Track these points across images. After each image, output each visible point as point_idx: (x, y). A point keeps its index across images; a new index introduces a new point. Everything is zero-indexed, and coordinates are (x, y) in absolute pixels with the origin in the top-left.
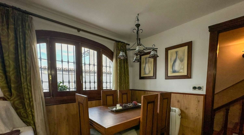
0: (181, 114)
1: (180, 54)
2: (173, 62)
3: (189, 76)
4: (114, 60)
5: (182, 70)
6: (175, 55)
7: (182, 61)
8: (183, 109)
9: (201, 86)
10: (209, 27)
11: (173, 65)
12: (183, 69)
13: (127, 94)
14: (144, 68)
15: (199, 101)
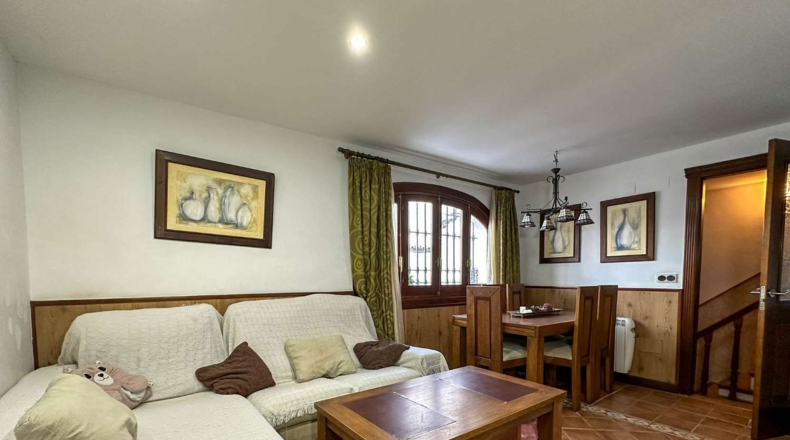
0: (634, 330)
1: (632, 214)
2: (616, 230)
3: (650, 256)
4: (492, 225)
5: (636, 246)
6: (622, 218)
7: (635, 227)
8: (638, 319)
9: (674, 274)
10: (686, 170)
11: (618, 236)
12: (639, 242)
13: (519, 293)
14: (551, 239)
15: (670, 302)
